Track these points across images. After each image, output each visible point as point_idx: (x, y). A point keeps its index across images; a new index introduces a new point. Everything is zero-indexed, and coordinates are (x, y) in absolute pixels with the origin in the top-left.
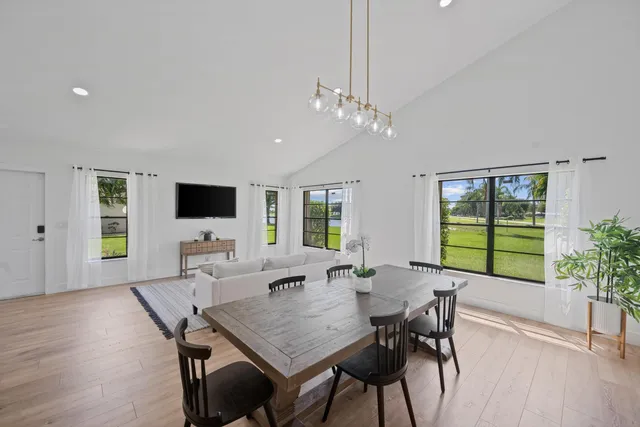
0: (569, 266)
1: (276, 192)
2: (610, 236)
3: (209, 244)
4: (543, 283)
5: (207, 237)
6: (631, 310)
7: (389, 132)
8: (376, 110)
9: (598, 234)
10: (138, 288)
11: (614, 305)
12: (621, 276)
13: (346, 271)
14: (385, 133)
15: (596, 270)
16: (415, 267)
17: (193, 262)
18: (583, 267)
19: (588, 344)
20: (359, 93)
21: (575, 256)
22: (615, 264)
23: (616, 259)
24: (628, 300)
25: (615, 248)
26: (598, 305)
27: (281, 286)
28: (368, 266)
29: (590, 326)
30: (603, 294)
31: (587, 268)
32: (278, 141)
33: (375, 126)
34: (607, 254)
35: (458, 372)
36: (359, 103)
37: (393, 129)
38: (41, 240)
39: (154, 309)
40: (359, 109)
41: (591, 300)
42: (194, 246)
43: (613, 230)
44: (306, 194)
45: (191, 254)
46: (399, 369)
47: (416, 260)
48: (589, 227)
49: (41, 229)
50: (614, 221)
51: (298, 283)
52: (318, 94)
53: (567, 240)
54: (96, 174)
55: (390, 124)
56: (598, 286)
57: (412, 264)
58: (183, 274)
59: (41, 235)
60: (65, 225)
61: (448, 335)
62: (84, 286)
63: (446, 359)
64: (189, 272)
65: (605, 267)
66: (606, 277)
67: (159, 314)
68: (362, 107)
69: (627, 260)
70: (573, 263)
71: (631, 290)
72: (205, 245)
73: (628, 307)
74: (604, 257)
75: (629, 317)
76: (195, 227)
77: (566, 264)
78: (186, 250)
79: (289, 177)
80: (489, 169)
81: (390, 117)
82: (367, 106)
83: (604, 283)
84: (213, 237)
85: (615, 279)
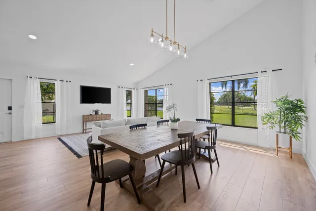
0: (268, 118)
1: (131, 91)
2: (284, 103)
3: (98, 116)
4: (257, 128)
5: (97, 112)
6: (293, 135)
7: (185, 56)
8: (179, 45)
9: (279, 103)
10: (61, 138)
11: (287, 134)
12: (290, 122)
13: (166, 123)
14: (183, 56)
15: (279, 120)
16: (199, 121)
17: (89, 125)
18: (273, 118)
19: (276, 153)
20: (171, 36)
21: (270, 113)
22: (287, 116)
23: (287, 114)
24: (292, 131)
25: (286, 109)
26: (280, 135)
27: (135, 128)
28: (176, 118)
29: (277, 145)
30: (282, 130)
31: (275, 119)
32: (132, 64)
33: (178, 52)
34: (283, 112)
35: (219, 166)
36: (171, 41)
37: (187, 54)
38: (10, 114)
39: (71, 146)
40: (171, 44)
41: (277, 133)
42: (90, 117)
43: (286, 101)
44: (146, 92)
45: (88, 121)
46: (191, 158)
47: (199, 118)
48: (276, 101)
49: (10, 108)
50: (286, 97)
51: (143, 127)
52: (152, 35)
53: (267, 108)
54: (39, 80)
55: (185, 52)
56: (280, 127)
57: (197, 120)
58: (85, 131)
59: (10, 111)
60: (23, 106)
61: (213, 147)
62: (33, 137)
63: (213, 161)
64: (87, 131)
65: (283, 118)
66: (283, 122)
67: (73, 148)
68: (172, 43)
69: (292, 114)
70: (269, 117)
71: (293, 127)
72: (96, 116)
73: (292, 134)
74: (282, 113)
75: (293, 139)
76: (90, 108)
77: (266, 117)
78: (86, 119)
79: (137, 83)
80: (232, 76)
81: (185, 49)
82: (175, 43)
83: (282, 125)
84: (100, 113)
85: (287, 123)
